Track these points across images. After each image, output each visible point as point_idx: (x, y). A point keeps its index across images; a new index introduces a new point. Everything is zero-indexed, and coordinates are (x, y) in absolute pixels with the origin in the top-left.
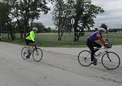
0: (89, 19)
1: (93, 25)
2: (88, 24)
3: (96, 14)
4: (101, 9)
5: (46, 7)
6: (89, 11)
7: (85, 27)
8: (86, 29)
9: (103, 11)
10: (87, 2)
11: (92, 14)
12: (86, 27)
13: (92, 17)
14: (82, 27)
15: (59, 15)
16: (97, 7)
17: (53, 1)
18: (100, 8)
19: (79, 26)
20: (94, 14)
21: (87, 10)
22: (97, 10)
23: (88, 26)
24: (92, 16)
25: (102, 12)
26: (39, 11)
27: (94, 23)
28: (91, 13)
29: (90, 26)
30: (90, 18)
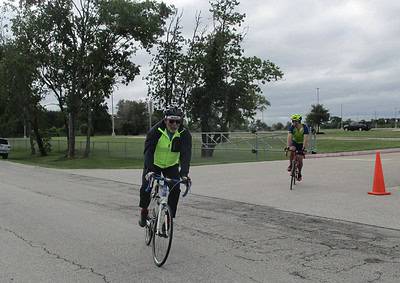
3: (263, 82)
5: (129, 62)
9: (278, 74)
10: (231, 51)
11: (251, 83)
15: (166, 84)
16: (264, 63)
17: (151, 46)
18: (272, 65)
20: (255, 82)
25: (278, 77)
26: (112, 74)
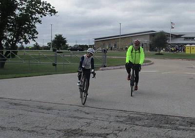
0: (27, 24)
1: (36, 35)
2: (26, 34)
3: (41, 17)
4: (51, 7)
6: (27, 10)
7: (18, 40)
8: (21, 43)
9: (55, 12)
11: (33, 16)
12: (22, 40)
13: (34, 21)
14: (13, 38)
16: (43, 3)
18: (49, 5)
19: (6, 38)
20: (38, 16)
21: (23, 6)
22: (43, 9)
23: (25, 39)
24: (33, 19)
25: (52, 14)
27: (37, 34)
28: (32, 13)
29: (29, 38)
30: (30, 22)
